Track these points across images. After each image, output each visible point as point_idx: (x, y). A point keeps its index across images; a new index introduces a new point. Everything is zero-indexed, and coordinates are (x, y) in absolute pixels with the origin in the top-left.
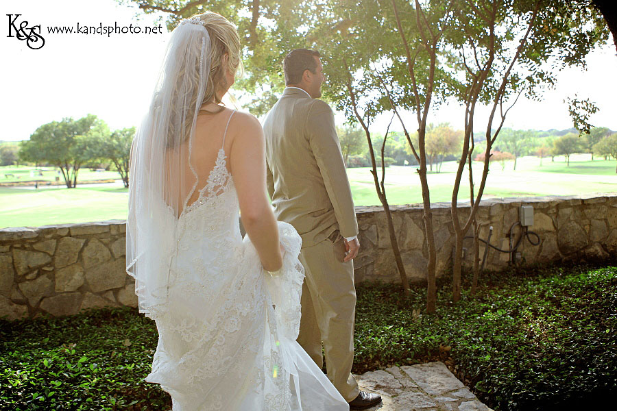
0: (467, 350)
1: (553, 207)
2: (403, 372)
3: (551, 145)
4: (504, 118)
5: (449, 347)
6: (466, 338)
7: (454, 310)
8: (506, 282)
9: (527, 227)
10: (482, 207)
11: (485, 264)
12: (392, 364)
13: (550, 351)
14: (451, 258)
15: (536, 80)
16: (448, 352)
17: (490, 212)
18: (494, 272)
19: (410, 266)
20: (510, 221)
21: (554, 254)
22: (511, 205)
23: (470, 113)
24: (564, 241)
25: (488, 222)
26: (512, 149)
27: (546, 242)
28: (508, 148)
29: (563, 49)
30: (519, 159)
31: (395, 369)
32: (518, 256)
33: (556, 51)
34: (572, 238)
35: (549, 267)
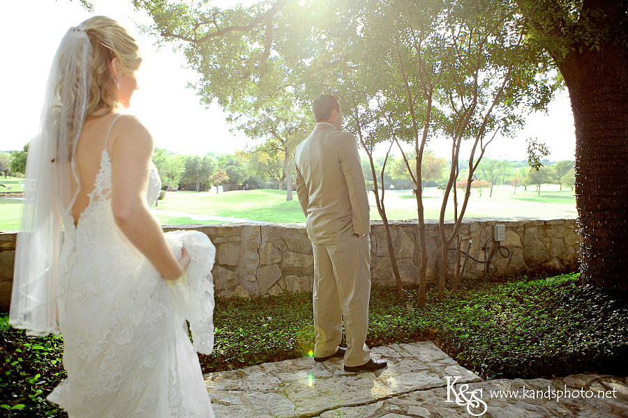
0: (451, 331)
1: (521, 226)
2: (401, 347)
3: (524, 175)
4: (483, 151)
5: (436, 330)
6: (450, 323)
7: (440, 305)
8: (481, 286)
9: (499, 242)
10: (463, 224)
11: (465, 272)
12: (393, 342)
13: (514, 332)
14: (437, 266)
15: (509, 121)
16: (436, 334)
17: (469, 229)
18: (471, 279)
19: (403, 272)
20: (486, 237)
21: (521, 266)
22: (487, 224)
23: (457, 147)
24: (529, 255)
25: (468, 237)
26: (489, 177)
27: (515, 256)
28: (485, 176)
29: (530, 97)
30: (495, 187)
31: (395, 346)
32: (492, 266)
33: (525, 98)
34: (536, 254)
35: (516, 275)
